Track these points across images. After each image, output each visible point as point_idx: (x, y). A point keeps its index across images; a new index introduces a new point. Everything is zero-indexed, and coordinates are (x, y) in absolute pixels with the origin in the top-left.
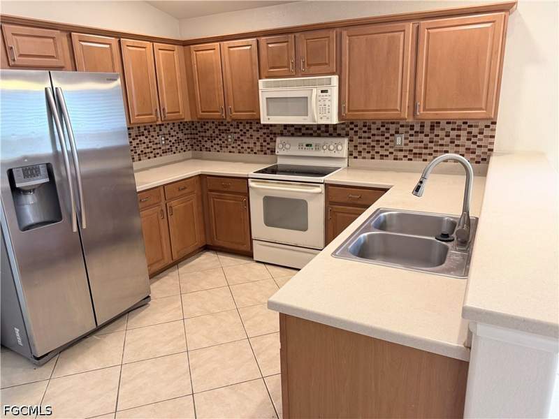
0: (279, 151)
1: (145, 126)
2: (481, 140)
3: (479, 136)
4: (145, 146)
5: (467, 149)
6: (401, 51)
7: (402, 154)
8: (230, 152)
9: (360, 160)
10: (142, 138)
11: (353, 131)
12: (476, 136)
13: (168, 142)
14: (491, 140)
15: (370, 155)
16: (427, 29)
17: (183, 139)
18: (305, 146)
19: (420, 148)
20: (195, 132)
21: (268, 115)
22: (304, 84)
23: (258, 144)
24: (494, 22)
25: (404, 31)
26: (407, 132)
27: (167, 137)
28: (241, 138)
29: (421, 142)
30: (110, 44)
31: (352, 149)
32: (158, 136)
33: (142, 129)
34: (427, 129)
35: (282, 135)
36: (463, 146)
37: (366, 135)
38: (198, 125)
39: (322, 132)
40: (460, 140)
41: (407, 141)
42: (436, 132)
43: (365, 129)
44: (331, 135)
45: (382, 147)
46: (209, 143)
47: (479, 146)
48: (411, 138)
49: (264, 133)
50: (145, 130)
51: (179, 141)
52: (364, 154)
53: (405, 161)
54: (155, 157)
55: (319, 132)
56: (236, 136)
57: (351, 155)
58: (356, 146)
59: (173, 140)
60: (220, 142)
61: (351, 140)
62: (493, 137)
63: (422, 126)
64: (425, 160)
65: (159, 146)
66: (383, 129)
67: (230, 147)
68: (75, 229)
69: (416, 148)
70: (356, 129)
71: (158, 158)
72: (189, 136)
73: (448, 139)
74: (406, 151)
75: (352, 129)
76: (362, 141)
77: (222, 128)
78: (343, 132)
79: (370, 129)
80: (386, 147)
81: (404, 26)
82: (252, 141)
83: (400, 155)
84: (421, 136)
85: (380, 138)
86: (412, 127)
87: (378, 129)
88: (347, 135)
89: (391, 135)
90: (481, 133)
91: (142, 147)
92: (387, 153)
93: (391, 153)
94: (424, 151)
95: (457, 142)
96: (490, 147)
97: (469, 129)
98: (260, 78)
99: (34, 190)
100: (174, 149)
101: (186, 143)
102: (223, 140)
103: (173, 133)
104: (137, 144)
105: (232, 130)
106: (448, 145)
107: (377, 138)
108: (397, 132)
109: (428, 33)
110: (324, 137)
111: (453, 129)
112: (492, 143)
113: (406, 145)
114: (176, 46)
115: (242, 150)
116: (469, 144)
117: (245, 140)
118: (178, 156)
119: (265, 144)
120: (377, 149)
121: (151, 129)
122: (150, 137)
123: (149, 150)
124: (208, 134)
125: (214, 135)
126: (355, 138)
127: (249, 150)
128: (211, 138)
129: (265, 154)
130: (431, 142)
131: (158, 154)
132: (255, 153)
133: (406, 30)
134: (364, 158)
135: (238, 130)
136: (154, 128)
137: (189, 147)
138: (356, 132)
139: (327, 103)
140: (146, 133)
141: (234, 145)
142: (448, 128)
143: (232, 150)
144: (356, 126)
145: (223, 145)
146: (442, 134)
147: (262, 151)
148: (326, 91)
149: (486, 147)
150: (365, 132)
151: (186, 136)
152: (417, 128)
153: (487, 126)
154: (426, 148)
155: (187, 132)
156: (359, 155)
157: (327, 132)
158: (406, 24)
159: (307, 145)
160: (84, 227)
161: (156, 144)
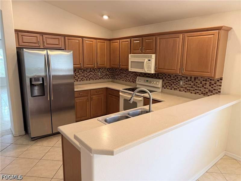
0: (137, 82)
1: (93, 69)
2: (215, 87)
3: (215, 85)
4: (92, 75)
5: (209, 90)
6: (178, 45)
7: (183, 89)
8: (123, 81)
9: (166, 90)
10: (91, 73)
11: (164, 77)
12: (213, 85)
13: (102, 75)
14: (219, 87)
15: (170, 88)
16: (188, 37)
17: (108, 74)
18: (146, 81)
19: (190, 87)
20: (113, 72)
21: (131, 68)
22: (143, 57)
23: (132, 78)
24: (214, 35)
25: (179, 37)
26: (185, 80)
27: (102, 73)
28: (127, 76)
29: (190, 85)
30: (79, 40)
31: (164, 84)
32: (98, 72)
33: (92, 70)
34: (193, 79)
35: (140, 76)
36: (208, 88)
37: (169, 79)
38: (114, 70)
39: (154, 76)
40: (206, 85)
41: (185, 84)
42: (196, 81)
43: (169, 77)
44: (156, 78)
45: (175, 85)
46: (117, 76)
47: (214, 89)
48: (186, 83)
49: (134, 75)
50: (93, 70)
51: (106, 75)
52: (168, 87)
53: (183, 92)
54: (96, 80)
55: (152, 76)
56: (125, 75)
57: (163, 87)
58: (165, 83)
59: (104, 74)
60: (120, 77)
61: (163, 81)
62: (221, 86)
63: (191, 78)
64: (191, 93)
65: (98, 76)
66: (176, 77)
67: (123, 79)
68: (49, 99)
69: (188, 87)
70: (166, 76)
71: (97, 80)
72: (111, 73)
73: (201, 85)
74: (184, 88)
75: (164, 76)
76: (168, 81)
77: (121, 71)
78: (161, 77)
79: (171, 77)
80: (176, 85)
81: (179, 36)
82: (130, 77)
83: (182, 89)
84: (190, 82)
85: (174, 81)
86: (187, 78)
87: (174, 77)
88: (162, 78)
89: (179, 80)
90: (215, 83)
91: (91, 76)
92: (177, 88)
93: (178, 88)
94: (191, 89)
95: (205, 87)
96: (219, 90)
97: (210, 81)
98: (130, 54)
99: (38, 85)
100: (104, 77)
101: (109, 76)
102: (121, 76)
103: (104, 72)
104: (89, 75)
105: (124, 72)
106: (201, 87)
107: (173, 81)
108: (181, 79)
109: (188, 39)
110: (154, 78)
111: (203, 80)
112: (220, 89)
113: (184, 85)
114: (106, 41)
115: (127, 80)
116: (210, 88)
117: (128, 77)
118: (105, 80)
119: (134, 79)
120: (173, 85)
121: (96, 70)
122: (95, 72)
123: (94, 77)
124: (117, 73)
125: (118, 74)
126: (165, 80)
127: (129, 81)
128: (118, 75)
129: (134, 83)
130: (194, 85)
131: (97, 79)
132: (131, 82)
133: (180, 37)
134: (168, 89)
135: (126, 73)
136: (97, 70)
137: (111, 77)
138: (165, 77)
139: (150, 65)
140: (93, 71)
141: (124, 78)
142: (202, 80)
143: (123, 80)
144: (166, 75)
145: (121, 78)
146: (199, 82)
147: (133, 81)
148: (150, 60)
149: (217, 90)
150: (169, 78)
151: (110, 73)
152: (189, 78)
153: (218, 81)
154: (192, 88)
155: (110, 72)
156: (166, 87)
157: (155, 76)
158: (180, 34)
159: (147, 81)
160: (52, 99)
161: (97, 75)
